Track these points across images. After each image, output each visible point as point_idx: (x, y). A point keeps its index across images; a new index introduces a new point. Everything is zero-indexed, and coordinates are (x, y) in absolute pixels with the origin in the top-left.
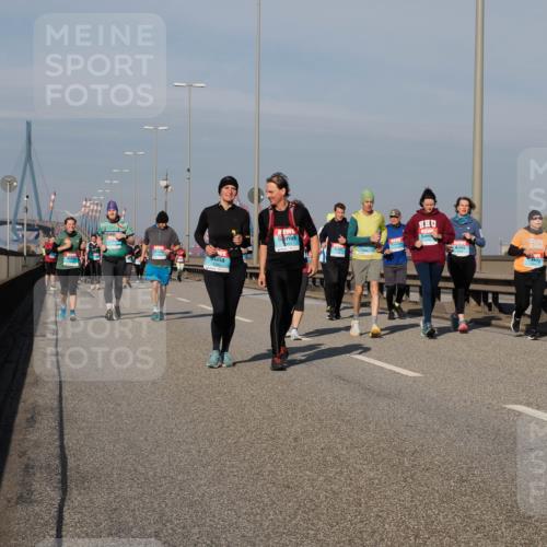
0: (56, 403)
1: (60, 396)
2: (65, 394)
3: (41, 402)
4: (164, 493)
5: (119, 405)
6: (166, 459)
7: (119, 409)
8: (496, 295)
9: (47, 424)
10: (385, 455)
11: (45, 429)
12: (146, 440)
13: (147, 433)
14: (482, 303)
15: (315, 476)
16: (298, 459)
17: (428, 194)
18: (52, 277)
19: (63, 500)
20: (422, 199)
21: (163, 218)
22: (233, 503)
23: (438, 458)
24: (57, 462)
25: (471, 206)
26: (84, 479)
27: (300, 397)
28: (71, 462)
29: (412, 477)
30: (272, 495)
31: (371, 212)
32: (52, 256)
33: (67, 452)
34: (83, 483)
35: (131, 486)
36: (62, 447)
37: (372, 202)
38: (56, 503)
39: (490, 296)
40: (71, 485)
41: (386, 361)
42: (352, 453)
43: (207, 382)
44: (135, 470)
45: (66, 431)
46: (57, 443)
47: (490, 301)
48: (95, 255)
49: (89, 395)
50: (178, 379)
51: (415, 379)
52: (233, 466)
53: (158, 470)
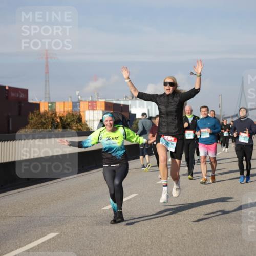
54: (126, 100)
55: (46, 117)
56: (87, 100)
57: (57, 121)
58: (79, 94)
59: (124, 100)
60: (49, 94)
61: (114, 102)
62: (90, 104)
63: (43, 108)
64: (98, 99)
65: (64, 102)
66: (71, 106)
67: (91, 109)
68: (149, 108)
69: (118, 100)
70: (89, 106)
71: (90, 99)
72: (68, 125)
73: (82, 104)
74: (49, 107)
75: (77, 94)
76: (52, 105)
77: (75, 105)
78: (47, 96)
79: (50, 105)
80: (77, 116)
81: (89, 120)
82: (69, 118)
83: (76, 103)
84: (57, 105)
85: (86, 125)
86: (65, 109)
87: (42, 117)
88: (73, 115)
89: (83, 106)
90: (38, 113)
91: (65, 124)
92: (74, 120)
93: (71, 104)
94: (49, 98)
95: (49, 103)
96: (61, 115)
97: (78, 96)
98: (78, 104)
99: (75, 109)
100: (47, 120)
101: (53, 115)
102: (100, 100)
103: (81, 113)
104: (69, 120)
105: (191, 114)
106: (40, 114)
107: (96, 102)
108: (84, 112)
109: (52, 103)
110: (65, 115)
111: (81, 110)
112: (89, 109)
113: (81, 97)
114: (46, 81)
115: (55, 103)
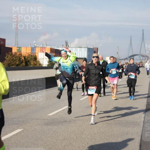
54: (62, 47)
55: (16, 56)
56: (40, 47)
57: (22, 59)
58: (35, 43)
59: (61, 47)
60: (18, 42)
61: (56, 48)
62: (41, 49)
63: (14, 50)
64: (46, 46)
65: (26, 47)
66: (31, 50)
67: (42, 52)
68: (76, 52)
69: (58, 47)
70: (41, 50)
71: (42, 46)
72: (29, 61)
73: (37, 49)
74: (17, 50)
75: (34, 43)
76: (19, 49)
77: (33, 49)
78: (17, 43)
79: (18, 48)
80: (34, 56)
81: (41, 59)
82: (29, 58)
83: (33, 48)
84: (22, 49)
85: (39, 62)
86: (27, 51)
87: (13, 56)
88: (31, 56)
89: (38, 50)
90: (11, 54)
91: (27, 61)
92: (32, 59)
93: (30, 49)
94: (18, 44)
95: (17, 47)
96: (24, 55)
97: (35, 44)
98: (34, 49)
99: (33, 51)
100: (16, 58)
101: (20, 55)
102: (47, 47)
103: (36, 54)
104: (29, 59)
105: (102, 59)
106: (12, 54)
107: (45, 48)
108: (38, 53)
109: (19, 48)
110: (27, 56)
111: (36, 52)
112: (41, 52)
113: (36, 44)
114: (16, 34)
115: (21, 48)
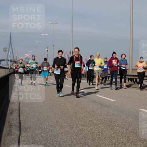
0: (18, 108)
1: (19, 107)
2: (20, 106)
3: (14, 108)
4: (47, 133)
5: (35, 109)
6: (47, 124)
7: (35, 110)
8: (136, 79)
9: (16, 114)
10: (106, 122)
11: (15, 115)
12: (42, 118)
13: (42, 116)
14: (132, 82)
15: (87, 128)
16: (83, 123)
17: (114, 53)
18: (17, 75)
19: (20, 135)
20: (113, 54)
21: (45, 59)
22: (66, 135)
23: (121, 123)
24: (18, 124)
25: (125, 56)
26: (25, 129)
27: (83, 107)
28: (22, 124)
29: (114, 128)
30: (76, 133)
31: (99, 58)
32: (17, 69)
33: (21, 121)
34: (25, 130)
35: (38, 131)
36: (20, 120)
37: (99, 55)
38: (18, 135)
39: (135, 79)
40: (22, 130)
41: (107, 97)
42: (98, 122)
43: (58, 103)
44: (39, 126)
45: (21, 116)
46: (18, 119)
47: (135, 81)
48: (28, 69)
49: (27, 106)
50: (51, 102)
51: (114, 102)
52: (65, 125)
53: (45, 126)
